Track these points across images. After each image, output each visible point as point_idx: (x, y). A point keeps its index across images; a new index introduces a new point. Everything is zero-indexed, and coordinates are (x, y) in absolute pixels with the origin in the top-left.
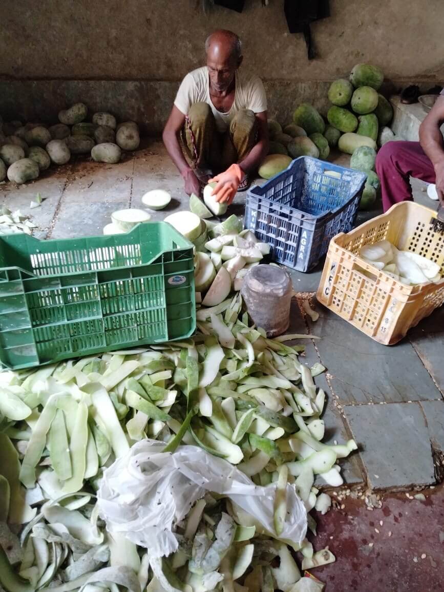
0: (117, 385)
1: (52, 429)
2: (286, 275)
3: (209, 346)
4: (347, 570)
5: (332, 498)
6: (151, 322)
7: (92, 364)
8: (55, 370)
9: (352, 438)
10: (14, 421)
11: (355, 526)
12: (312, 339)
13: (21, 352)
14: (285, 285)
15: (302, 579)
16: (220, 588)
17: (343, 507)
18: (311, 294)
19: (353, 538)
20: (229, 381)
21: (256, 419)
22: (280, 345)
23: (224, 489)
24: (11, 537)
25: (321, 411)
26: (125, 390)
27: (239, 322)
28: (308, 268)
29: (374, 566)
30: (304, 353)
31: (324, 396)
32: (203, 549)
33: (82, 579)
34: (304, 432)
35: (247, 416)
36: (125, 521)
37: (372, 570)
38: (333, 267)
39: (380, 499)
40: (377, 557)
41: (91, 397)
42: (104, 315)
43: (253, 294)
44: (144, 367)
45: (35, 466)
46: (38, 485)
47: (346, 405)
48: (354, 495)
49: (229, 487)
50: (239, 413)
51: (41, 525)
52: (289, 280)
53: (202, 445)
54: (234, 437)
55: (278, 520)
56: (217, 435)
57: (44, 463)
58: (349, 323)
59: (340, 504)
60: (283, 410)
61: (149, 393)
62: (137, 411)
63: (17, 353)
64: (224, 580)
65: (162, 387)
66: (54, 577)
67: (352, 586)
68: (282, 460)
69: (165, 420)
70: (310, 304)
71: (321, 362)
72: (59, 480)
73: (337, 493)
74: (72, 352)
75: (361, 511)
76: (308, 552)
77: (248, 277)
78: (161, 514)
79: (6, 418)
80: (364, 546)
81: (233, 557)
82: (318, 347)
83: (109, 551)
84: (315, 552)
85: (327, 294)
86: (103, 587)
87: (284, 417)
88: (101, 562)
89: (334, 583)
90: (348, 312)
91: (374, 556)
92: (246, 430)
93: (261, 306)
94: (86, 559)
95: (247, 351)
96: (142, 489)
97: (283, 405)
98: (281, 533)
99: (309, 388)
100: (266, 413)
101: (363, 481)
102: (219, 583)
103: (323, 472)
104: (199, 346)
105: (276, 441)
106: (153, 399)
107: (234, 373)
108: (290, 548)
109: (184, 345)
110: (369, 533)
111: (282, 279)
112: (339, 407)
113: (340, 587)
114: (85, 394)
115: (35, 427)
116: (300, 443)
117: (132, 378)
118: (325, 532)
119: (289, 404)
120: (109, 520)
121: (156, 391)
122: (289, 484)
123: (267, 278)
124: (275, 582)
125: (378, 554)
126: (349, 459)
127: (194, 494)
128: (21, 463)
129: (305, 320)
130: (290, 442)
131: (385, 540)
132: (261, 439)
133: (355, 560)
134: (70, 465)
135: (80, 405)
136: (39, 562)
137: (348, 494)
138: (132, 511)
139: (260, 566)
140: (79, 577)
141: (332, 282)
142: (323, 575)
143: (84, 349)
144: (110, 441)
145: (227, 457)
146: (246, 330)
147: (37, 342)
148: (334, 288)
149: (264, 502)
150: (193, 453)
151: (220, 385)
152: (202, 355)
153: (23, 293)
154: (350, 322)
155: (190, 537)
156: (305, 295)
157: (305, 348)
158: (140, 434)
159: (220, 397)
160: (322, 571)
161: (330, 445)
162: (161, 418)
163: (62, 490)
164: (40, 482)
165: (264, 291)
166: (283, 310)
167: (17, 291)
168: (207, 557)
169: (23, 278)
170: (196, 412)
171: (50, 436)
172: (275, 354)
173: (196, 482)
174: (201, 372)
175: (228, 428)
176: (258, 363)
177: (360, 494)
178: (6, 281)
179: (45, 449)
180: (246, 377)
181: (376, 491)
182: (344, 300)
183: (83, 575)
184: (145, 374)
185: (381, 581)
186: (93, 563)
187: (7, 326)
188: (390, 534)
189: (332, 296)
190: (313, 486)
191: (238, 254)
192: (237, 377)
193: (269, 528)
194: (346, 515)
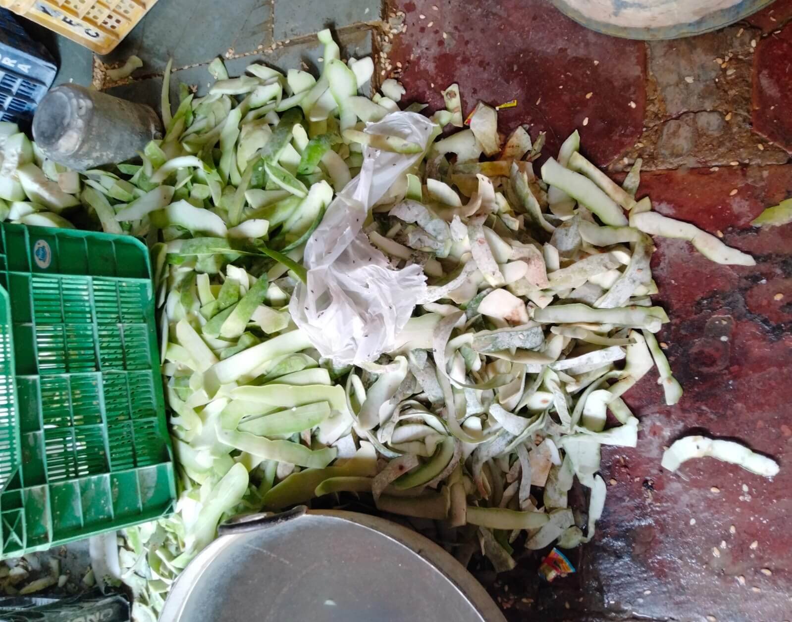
0: (212, 349)
1: (265, 435)
2: (56, 91)
3: (167, 223)
4: (469, 71)
5: (388, 77)
6: (116, 302)
7: (177, 388)
8: (182, 440)
9: (316, 36)
10: (249, 486)
11: (422, 52)
12: (171, 72)
13: (149, 488)
14: (72, 94)
15: (472, 128)
16: (467, 220)
17: (399, 65)
18: (96, 65)
19: (435, 58)
20: (223, 195)
21: (279, 162)
22: (177, 119)
23: (361, 210)
24: (390, 468)
25: (276, 72)
26: (220, 338)
27: (134, 180)
28: (49, 60)
29: (467, 35)
30: (192, 87)
31: (256, 65)
32: (424, 238)
33: (444, 383)
34: (302, 99)
35: (274, 174)
36: (383, 330)
37: (471, 40)
38: (45, 11)
39: (395, 13)
40: (459, 31)
41: (224, 384)
42: (98, 370)
43: (85, 149)
44: (188, 313)
45: (310, 451)
46: (333, 445)
47: (273, 36)
48: (387, 47)
49: (361, 204)
50: (269, 185)
51: (379, 433)
52: (65, 87)
53: (306, 235)
54: (299, 193)
55: (405, 148)
56: (296, 217)
57: (308, 439)
58: (151, 10)
59: (397, 68)
60: (271, 125)
61: (228, 305)
62: (251, 321)
63: (151, 494)
64: (460, 216)
65: (220, 288)
66: (439, 415)
67: (485, 68)
68: (336, 135)
69: (267, 283)
70: (114, 68)
71: (208, 64)
72: (330, 418)
73: (382, 69)
74: (156, 418)
75: (407, 42)
76: (445, 117)
77: (54, 153)
78: (379, 283)
79: (245, 497)
80: (446, 45)
81: (439, 206)
82: (184, 65)
83: (416, 350)
84: (446, 109)
85: (97, 35)
86: (454, 358)
87: (279, 124)
88: (428, 360)
89: (480, 89)
90: (132, 7)
91: (457, 34)
92: (292, 177)
93: (108, 140)
94: (422, 378)
95: (181, 169)
96: (348, 309)
97: (264, 123)
98: (420, 147)
99: (243, 85)
100: (272, 146)
101: (370, 31)
102: (462, 221)
103: (356, 84)
104: (165, 237)
105: (309, 138)
106: (237, 299)
107: (211, 188)
108: (438, 139)
109: (161, 259)
110: (432, 35)
111: (61, 97)
112: (274, 46)
113: (485, 82)
114: (219, 393)
115: (259, 456)
116: (317, 107)
117: (204, 330)
118: (425, 92)
119: (264, 116)
120: (381, 349)
121: (225, 296)
122: (365, 129)
123: (58, 122)
124: (472, 161)
125: (456, 28)
126: (343, 44)
127: (362, 246)
128: (306, 468)
129: (141, 80)
130: (313, 119)
131: (441, 16)
132: (306, 157)
133: (459, 59)
134: (313, 405)
135: (236, 397)
136: (422, 436)
137: (385, 56)
138: (373, 320)
139: (452, 175)
140: (441, 387)
141: (75, 20)
142: (471, 102)
143: (154, 401)
144: (286, 356)
145: (324, 205)
146: (147, 168)
147: (136, 466)
148: (85, 19)
149: (382, 162)
150: (314, 247)
151: (227, 208)
152: (180, 233)
153: (47, 486)
154: (149, 7)
155: (411, 252)
156: (99, 74)
157: (184, 84)
158: (281, 315)
159: (244, 209)
160: (467, 104)
161: (323, 68)
162: (265, 288)
163: (341, 411)
164: (331, 442)
165: (80, 129)
166: (117, 106)
167: (43, 496)
168: (434, 234)
169: (20, 487)
170: (262, 242)
171: (273, 435)
172: (191, 130)
173: (348, 242)
174: (205, 234)
175: (288, 201)
176: (200, 153)
177: (386, 38)
178: (22, 511)
179: (290, 440)
180: (220, 172)
181: (385, 16)
182: (108, 8)
183: (439, 381)
184: (200, 312)
185: (483, 31)
186: (428, 370)
187: (104, 507)
188: (435, 8)
189: (100, 27)
190: (371, 99)
191: (12, 173)
192: (218, 184)
193: (413, 160)
194: (409, 62)
